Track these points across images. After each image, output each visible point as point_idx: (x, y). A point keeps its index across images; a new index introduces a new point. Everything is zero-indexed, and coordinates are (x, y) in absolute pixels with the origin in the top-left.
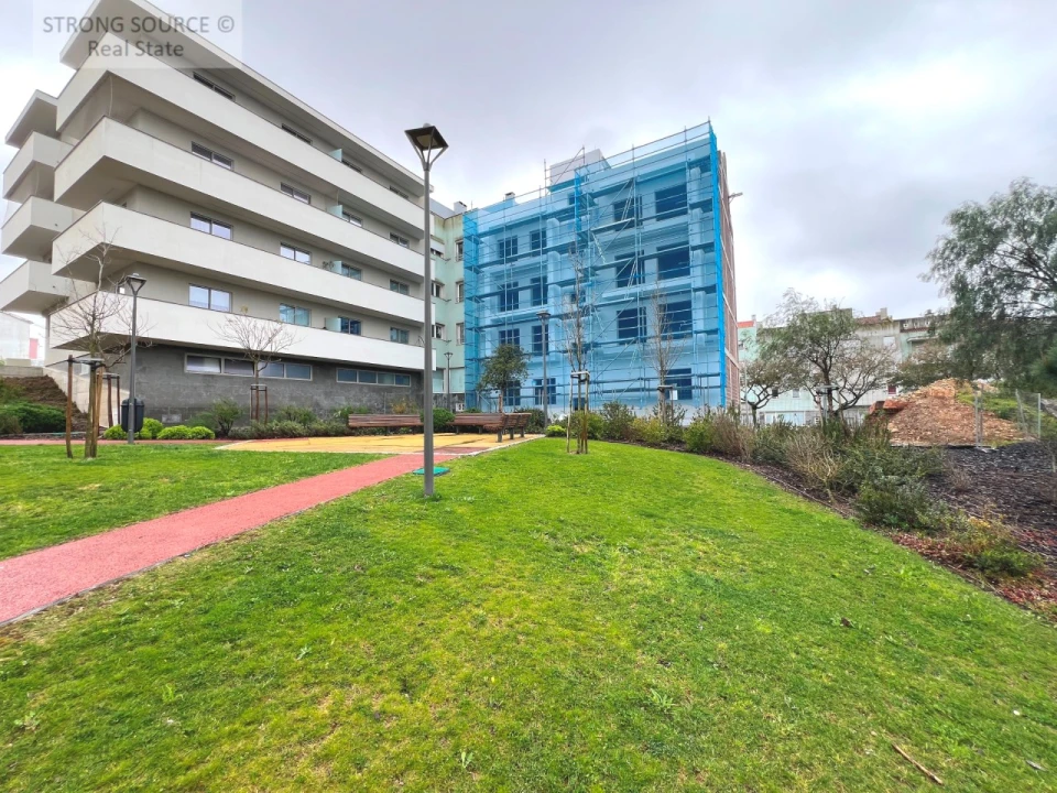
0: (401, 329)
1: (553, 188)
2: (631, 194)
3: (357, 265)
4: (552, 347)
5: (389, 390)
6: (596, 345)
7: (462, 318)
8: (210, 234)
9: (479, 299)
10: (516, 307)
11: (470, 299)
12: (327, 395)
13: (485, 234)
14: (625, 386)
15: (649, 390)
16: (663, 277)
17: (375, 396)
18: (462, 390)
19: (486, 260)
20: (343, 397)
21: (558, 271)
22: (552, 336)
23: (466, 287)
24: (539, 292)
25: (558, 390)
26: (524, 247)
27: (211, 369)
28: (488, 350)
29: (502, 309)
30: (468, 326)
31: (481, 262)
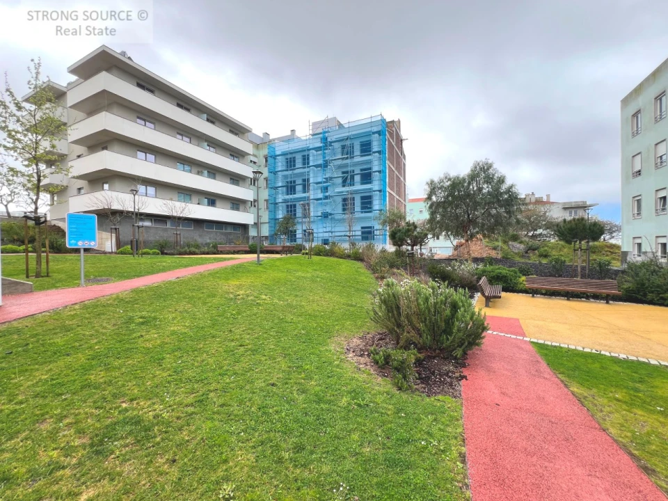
0: (236, 203)
1: (313, 135)
2: (348, 143)
3: (214, 172)
4: (312, 214)
5: (230, 233)
6: (331, 214)
7: (267, 198)
8: (146, 160)
9: (276, 188)
10: (295, 194)
11: (271, 188)
12: (200, 236)
13: (279, 155)
14: (343, 234)
15: (355, 236)
16: (362, 184)
17: (223, 237)
18: (267, 234)
19: (280, 169)
20: (207, 237)
21: (315, 177)
22: (312, 209)
23: (269, 182)
24: (306, 187)
25: (315, 235)
26: (299, 163)
27: (147, 224)
28: (281, 215)
29: (288, 194)
30: (270, 202)
31: (277, 170)
